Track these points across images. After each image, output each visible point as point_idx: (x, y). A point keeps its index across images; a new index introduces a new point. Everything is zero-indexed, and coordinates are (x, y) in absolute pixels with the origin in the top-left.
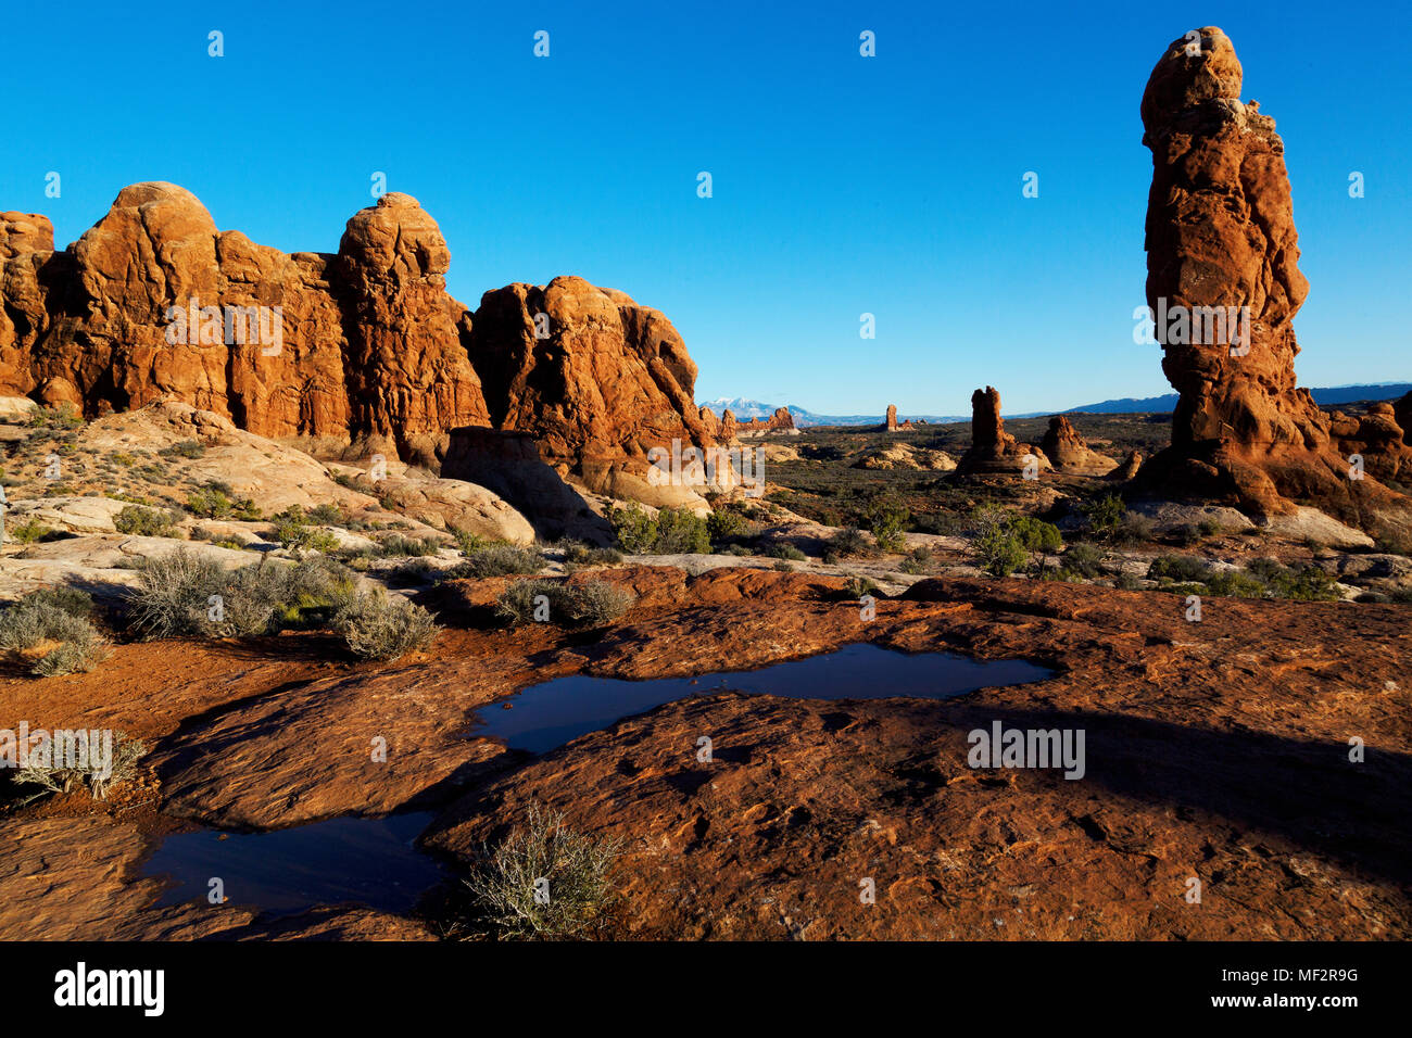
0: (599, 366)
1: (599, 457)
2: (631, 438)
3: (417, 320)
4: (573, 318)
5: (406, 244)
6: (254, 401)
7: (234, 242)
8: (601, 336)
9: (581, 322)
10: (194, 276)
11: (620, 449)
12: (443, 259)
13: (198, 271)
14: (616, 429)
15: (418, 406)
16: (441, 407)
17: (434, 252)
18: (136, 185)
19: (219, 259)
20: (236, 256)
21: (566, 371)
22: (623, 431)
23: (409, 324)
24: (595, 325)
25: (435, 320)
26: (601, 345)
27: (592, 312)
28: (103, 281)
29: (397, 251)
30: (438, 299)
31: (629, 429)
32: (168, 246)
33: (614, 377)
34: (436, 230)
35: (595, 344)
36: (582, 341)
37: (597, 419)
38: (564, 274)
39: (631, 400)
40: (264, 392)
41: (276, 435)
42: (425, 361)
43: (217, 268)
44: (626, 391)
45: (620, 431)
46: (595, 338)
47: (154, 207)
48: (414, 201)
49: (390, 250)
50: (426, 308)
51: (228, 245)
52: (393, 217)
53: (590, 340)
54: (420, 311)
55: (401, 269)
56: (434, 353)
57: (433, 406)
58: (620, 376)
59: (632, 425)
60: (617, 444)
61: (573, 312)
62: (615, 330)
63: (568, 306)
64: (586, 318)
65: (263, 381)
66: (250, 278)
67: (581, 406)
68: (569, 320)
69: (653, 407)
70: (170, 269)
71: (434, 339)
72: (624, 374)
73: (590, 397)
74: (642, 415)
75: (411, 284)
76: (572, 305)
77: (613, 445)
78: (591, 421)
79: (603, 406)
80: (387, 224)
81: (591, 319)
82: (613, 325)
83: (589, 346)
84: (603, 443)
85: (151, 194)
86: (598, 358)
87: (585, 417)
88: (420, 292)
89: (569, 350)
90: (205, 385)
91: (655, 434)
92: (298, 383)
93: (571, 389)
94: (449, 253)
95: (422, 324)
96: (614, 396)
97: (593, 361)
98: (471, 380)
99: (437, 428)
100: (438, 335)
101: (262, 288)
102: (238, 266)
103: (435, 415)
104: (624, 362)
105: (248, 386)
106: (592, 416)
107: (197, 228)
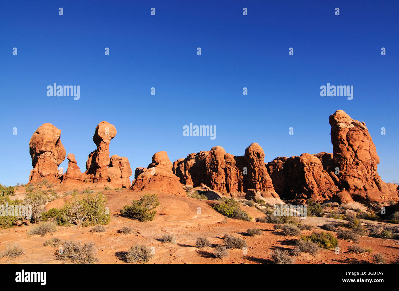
0: (315, 175)
1: (315, 198)
2: (325, 193)
3: (258, 168)
4: (307, 163)
5: (255, 153)
6: (230, 185)
7: (227, 156)
8: (315, 167)
9: (309, 164)
10: (221, 162)
11: (321, 196)
12: (263, 155)
13: (222, 161)
14: (320, 191)
15: (258, 185)
16: (263, 186)
17: (261, 154)
18: (213, 147)
19: (225, 159)
20: (228, 158)
21: (305, 177)
22: (322, 191)
23: (257, 169)
24: (313, 165)
25: (261, 167)
26: (315, 169)
27: (311, 161)
28: (208, 165)
29: (253, 154)
30: (262, 163)
31: (324, 191)
32: (217, 157)
33: (319, 177)
34: (261, 149)
35: (313, 169)
36: (310, 169)
37: (314, 188)
38: (304, 153)
39: (324, 183)
40: (232, 184)
41: (234, 192)
42: (260, 176)
43: (225, 160)
44: (322, 181)
45: (321, 192)
46: (313, 168)
47: (216, 151)
48: (257, 144)
49: (252, 154)
50: (260, 165)
51: (226, 156)
52: (253, 148)
53: (312, 168)
54: (259, 166)
55: (255, 158)
56: (261, 174)
57: (261, 186)
58: (321, 177)
59: (325, 190)
60: (321, 195)
61: (306, 162)
62: (319, 165)
63: (305, 161)
64: (310, 163)
65: (232, 181)
66: (230, 162)
67: (310, 185)
68: (305, 164)
69: (331, 185)
70: (217, 162)
71: (261, 171)
72: (322, 177)
73: (312, 183)
74: (328, 187)
75: (257, 160)
76: (306, 160)
77: (320, 195)
78: (312, 189)
79: (316, 185)
80: (252, 149)
81: (311, 163)
82: (318, 164)
83: (312, 170)
84: (316, 195)
85: (216, 148)
86: (314, 173)
87: (311, 188)
88: (259, 162)
89: (306, 171)
90: (223, 183)
91: (332, 192)
92: (238, 181)
93: (307, 181)
94: (264, 153)
95: (259, 168)
96: (319, 182)
97: (313, 173)
98: (269, 180)
99: (262, 190)
100: (262, 170)
101: (232, 163)
102: (228, 160)
103: (262, 187)
104: (322, 174)
105: (229, 182)
106: (313, 187)
107: (222, 153)
